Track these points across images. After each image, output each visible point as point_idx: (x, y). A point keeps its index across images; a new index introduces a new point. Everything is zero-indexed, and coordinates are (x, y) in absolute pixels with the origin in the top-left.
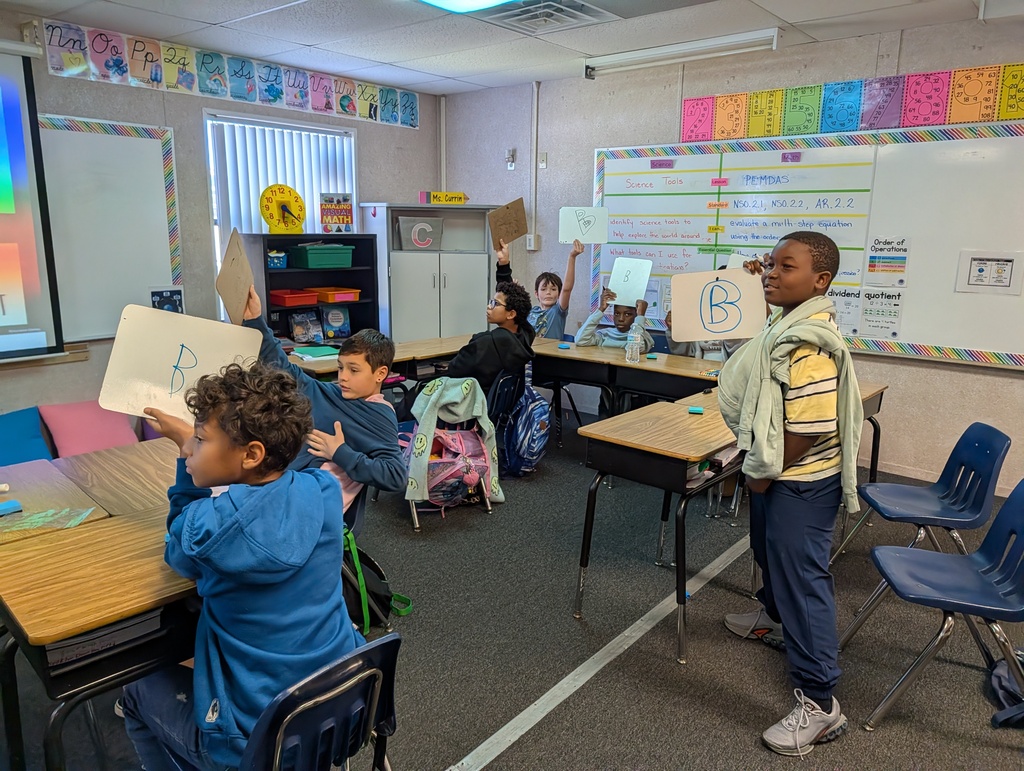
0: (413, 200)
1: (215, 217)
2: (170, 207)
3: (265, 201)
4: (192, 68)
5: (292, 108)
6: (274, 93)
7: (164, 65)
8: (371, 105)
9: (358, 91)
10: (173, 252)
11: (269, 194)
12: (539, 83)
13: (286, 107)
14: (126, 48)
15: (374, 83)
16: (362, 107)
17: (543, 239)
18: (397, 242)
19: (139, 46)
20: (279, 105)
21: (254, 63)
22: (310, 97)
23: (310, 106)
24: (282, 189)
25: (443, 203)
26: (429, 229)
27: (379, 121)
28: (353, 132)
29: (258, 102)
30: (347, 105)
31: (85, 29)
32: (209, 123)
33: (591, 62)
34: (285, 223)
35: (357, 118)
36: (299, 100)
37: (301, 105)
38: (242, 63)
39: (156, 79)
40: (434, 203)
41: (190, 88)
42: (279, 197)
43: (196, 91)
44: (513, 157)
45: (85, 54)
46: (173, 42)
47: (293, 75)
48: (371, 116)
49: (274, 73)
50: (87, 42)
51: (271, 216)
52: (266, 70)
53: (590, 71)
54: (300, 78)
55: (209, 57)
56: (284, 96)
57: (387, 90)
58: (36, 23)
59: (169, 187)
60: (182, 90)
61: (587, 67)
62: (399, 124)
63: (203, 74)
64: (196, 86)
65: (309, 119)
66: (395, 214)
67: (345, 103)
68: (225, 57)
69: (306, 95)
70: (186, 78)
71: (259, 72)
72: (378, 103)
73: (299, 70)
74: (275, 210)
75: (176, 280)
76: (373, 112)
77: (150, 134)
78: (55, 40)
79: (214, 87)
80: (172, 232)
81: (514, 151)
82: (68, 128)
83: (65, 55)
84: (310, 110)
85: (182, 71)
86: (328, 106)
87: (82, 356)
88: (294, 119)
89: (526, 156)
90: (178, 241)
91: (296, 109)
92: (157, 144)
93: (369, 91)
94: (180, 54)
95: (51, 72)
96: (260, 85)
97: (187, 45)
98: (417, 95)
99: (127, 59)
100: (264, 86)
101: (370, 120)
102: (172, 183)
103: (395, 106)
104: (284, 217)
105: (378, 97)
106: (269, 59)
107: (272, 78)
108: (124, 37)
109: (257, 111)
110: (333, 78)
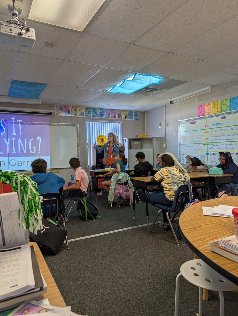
0: (134, 137)
1: (88, 143)
2: (77, 141)
3: (98, 138)
4: (84, 112)
5: (106, 118)
6: (102, 115)
7: (78, 111)
8: (126, 116)
9: (122, 113)
10: (78, 150)
11: (99, 137)
12: (165, 106)
13: (105, 118)
14: (70, 109)
15: (127, 111)
16: (123, 116)
17: (168, 145)
18: (130, 147)
19: (73, 108)
20: (103, 117)
21: (97, 109)
22: (110, 115)
23: (110, 117)
24: (102, 136)
25: (141, 137)
26: (138, 144)
27: (128, 119)
28: (121, 122)
29: (98, 117)
30: (120, 116)
31: (63, 106)
32: (87, 123)
33: (171, 100)
34: (102, 143)
35: (122, 119)
36: (108, 116)
37: (108, 117)
38: (95, 109)
39: (76, 115)
40: (139, 137)
41: (83, 116)
42: (101, 138)
43: (84, 116)
44: (160, 125)
45: (62, 111)
46: (80, 107)
47: (106, 111)
48: (126, 118)
49: (102, 111)
50: (63, 109)
51: (99, 142)
52: (100, 110)
53: (171, 102)
54: (108, 111)
55: (87, 109)
56: (104, 116)
57: (130, 112)
58: (53, 106)
59: (78, 136)
60: (81, 116)
61: (171, 101)
62: (133, 119)
63: (86, 112)
64: (84, 115)
65: (110, 120)
66: (130, 141)
67: (119, 116)
68: (91, 109)
69: (109, 115)
70: (82, 114)
71: (98, 111)
72: (128, 115)
73: (108, 110)
74: (100, 140)
75: (78, 156)
76: (126, 117)
77: (74, 126)
78: (57, 109)
79: (88, 115)
80: (78, 146)
81: (161, 123)
82: (58, 125)
83: (59, 111)
84: (110, 118)
85: (81, 112)
86: (115, 117)
87: (57, 172)
88: (107, 120)
89: (163, 124)
90: (79, 148)
91: (107, 118)
92: (75, 127)
93: (125, 112)
94: (81, 109)
95: (56, 115)
96: (98, 114)
97: (83, 107)
98: (139, 112)
99: (70, 111)
100: (99, 114)
101: (125, 119)
102: (78, 135)
103: (132, 115)
104: (102, 142)
105: (128, 114)
106: (100, 108)
107: (101, 112)
108: (70, 107)
109: (98, 119)
110: (116, 111)
